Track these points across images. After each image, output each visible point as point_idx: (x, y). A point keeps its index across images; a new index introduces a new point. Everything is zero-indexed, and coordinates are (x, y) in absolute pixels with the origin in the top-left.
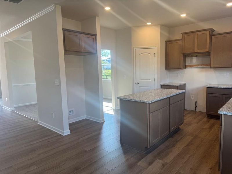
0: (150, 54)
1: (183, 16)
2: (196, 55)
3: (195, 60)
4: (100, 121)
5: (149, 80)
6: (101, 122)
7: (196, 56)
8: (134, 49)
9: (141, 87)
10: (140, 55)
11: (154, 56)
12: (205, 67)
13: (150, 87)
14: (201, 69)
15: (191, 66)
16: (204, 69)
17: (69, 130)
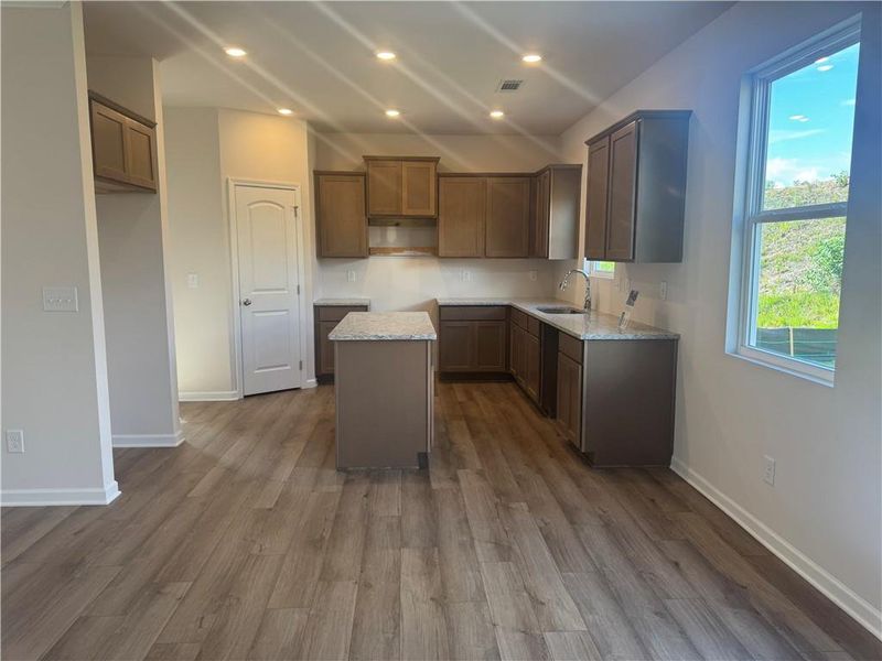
0: (283, 207)
1: (393, 114)
2: (396, 220)
3: (392, 236)
4: (173, 440)
5: (283, 289)
6: (177, 444)
7: (397, 225)
8: (231, 184)
9: (257, 315)
10: (252, 207)
11: (293, 213)
12: (419, 254)
13: (284, 313)
14: (408, 261)
15: (384, 251)
16: (417, 261)
17: (116, 483)
